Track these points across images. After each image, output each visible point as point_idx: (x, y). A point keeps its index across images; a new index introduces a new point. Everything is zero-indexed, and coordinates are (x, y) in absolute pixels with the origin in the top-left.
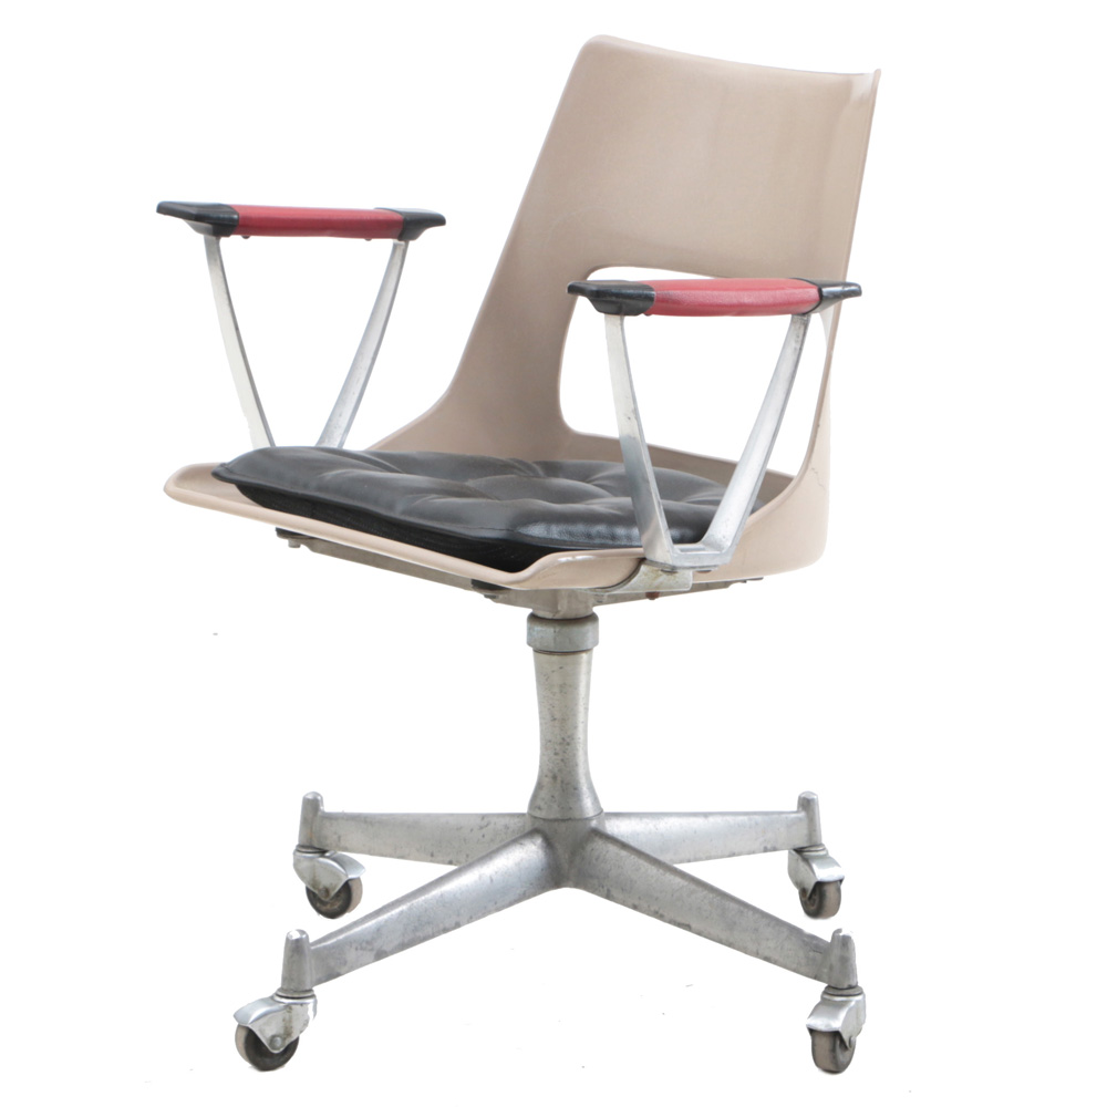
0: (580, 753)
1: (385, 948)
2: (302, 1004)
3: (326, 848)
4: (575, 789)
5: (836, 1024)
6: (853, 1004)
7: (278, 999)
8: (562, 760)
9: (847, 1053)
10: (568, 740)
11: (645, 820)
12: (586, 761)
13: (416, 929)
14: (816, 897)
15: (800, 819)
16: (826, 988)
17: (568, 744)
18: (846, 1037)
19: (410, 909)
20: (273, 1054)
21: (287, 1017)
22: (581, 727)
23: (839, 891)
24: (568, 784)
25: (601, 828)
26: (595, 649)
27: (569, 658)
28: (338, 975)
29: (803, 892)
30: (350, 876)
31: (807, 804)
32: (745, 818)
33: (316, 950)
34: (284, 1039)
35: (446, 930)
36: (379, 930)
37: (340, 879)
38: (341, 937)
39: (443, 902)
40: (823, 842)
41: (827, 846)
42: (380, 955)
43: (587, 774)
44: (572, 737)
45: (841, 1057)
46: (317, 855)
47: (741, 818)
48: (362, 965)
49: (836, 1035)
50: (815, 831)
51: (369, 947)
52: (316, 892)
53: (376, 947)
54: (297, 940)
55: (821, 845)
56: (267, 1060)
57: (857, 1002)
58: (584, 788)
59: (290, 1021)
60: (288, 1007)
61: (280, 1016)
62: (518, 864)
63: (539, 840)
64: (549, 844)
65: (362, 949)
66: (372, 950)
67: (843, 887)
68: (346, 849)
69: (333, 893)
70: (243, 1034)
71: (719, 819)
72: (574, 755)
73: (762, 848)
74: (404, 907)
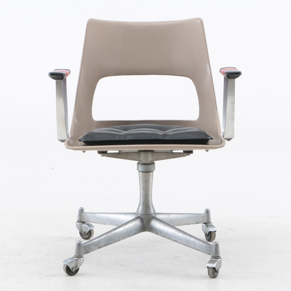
0: (150, 198)
1: (101, 246)
2: (80, 259)
3: (85, 222)
4: (149, 207)
5: (214, 266)
6: (218, 261)
7: (74, 258)
8: (146, 199)
9: (217, 273)
10: (147, 194)
11: (166, 215)
12: (152, 200)
13: (108, 241)
14: (209, 236)
15: (205, 216)
16: (212, 257)
17: (147, 195)
18: (216, 269)
19: (107, 236)
20: (73, 272)
21: (76, 263)
22: (150, 191)
23: (215, 234)
24: (147, 205)
25: (155, 217)
26: (154, 171)
27: (148, 174)
28: (89, 252)
29: (206, 234)
30: (91, 229)
31: (207, 212)
32: (191, 215)
33: (84, 246)
34: (75, 268)
35: (116, 242)
36: (99, 241)
37: (88, 229)
38: (90, 243)
39: (115, 235)
40: (211, 221)
41: (212, 223)
42: (100, 247)
43: (152, 203)
44: (148, 193)
45: (215, 274)
46: (82, 223)
47: (190, 215)
48: (95, 250)
49: (214, 268)
50: (209, 219)
51: (97, 245)
52: (82, 233)
53: (99, 245)
54: (79, 243)
55: (211, 222)
56: (71, 273)
57: (219, 260)
58: (151, 206)
59: (77, 263)
60: (77, 260)
61: (75, 262)
62: (134, 225)
63: (139, 220)
64: (142, 220)
65: (95, 246)
66: (97, 246)
67: (216, 233)
68: (90, 222)
69: (86, 233)
70: (66, 266)
71: (185, 215)
72: (149, 198)
73: (196, 222)
74: (106, 236)
